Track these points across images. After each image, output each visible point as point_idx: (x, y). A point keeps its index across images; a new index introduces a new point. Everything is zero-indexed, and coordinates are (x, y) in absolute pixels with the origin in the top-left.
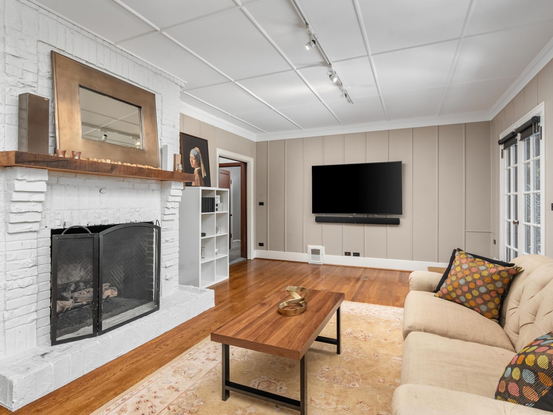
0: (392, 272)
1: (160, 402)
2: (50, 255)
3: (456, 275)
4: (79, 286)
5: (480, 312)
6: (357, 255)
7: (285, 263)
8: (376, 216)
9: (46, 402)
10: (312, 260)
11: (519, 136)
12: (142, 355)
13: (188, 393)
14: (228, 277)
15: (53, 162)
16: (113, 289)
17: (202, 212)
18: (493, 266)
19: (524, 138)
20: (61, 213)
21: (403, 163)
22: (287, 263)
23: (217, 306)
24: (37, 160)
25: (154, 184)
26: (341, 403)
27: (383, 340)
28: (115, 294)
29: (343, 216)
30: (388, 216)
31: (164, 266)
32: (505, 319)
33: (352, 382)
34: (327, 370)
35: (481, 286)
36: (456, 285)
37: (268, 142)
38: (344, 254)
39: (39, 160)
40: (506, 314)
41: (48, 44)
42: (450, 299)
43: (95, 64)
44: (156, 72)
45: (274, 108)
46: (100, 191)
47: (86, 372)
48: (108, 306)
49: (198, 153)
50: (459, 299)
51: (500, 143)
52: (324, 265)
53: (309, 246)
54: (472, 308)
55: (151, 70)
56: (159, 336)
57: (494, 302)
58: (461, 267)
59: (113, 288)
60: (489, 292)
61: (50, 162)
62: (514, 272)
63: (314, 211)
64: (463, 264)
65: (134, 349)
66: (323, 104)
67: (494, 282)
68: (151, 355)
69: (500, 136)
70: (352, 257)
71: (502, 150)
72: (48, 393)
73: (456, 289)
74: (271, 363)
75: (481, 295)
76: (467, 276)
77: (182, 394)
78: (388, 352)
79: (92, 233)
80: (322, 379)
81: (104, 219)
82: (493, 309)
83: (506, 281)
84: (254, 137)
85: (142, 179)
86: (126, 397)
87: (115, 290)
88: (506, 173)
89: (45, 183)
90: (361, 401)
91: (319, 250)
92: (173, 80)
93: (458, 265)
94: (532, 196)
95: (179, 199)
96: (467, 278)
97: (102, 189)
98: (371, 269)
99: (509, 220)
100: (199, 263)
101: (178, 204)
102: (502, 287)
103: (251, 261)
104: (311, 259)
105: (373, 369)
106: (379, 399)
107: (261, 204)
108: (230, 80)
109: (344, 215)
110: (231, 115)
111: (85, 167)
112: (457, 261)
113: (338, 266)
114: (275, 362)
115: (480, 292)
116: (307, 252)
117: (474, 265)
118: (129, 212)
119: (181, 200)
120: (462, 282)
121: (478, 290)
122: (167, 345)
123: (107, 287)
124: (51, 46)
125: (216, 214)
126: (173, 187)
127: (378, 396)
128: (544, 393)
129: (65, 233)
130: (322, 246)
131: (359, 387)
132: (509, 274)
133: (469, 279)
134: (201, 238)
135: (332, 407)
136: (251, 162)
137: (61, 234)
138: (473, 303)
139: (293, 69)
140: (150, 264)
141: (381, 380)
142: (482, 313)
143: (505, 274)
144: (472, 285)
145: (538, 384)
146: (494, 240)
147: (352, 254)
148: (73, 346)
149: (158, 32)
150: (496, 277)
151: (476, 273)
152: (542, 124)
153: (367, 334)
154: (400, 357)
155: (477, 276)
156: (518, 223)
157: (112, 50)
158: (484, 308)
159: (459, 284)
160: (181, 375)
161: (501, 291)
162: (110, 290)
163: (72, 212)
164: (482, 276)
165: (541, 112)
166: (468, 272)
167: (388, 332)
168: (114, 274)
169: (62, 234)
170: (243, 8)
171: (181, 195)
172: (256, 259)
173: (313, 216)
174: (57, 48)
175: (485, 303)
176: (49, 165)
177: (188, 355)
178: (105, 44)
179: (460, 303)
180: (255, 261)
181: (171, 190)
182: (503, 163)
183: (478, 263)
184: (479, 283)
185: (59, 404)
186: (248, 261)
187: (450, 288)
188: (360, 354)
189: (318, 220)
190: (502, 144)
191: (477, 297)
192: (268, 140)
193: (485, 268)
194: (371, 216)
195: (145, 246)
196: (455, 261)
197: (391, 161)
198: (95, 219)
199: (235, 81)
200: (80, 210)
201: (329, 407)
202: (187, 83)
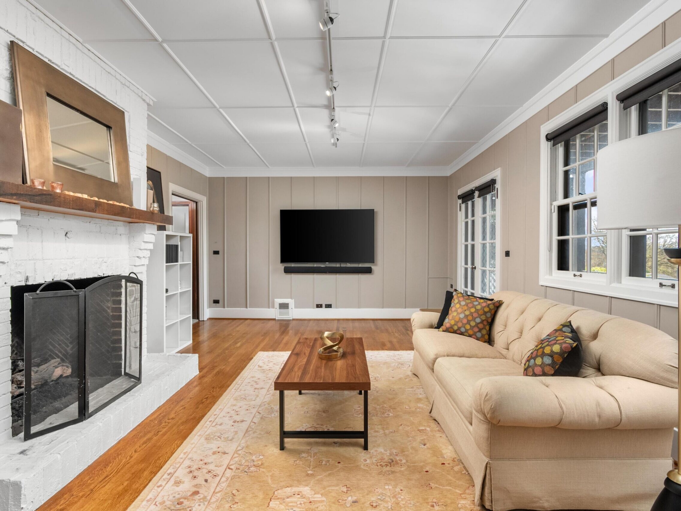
0: (365, 321)
1: (215, 466)
2: (10, 322)
3: (456, 311)
4: (18, 366)
5: (476, 338)
6: (329, 306)
7: (248, 321)
8: (349, 265)
9: (62, 501)
10: (280, 315)
11: (477, 194)
12: (150, 434)
13: (240, 452)
14: (191, 342)
15: (36, 196)
16: (65, 366)
17: (166, 263)
18: (483, 301)
19: (481, 196)
20: (23, 264)
21: (375, 211)
22: (251, 321)
23: (202, 373)
24: (19, 192)
25: (121, 227)
26: (386, 429)
27: (391, 378)
28: (68, 372)
29: (314, 265)
30: (361, 265)
31: (133, 331)
32: (494, 341)
33: (386, 413)
34: (359, 408)
35: (477, 317)
36: (457, 319)
37: (225, 179)
38: (315, 306)
39: (22, 193)
40: (494, 339)
41: (6, 30)
42: (452, 331)
43: (59, 64)
44: (124, 83)
45: (248, 142)
46: (66, 235)
47: (90, 462)
48: (62, 389)
49: (151, 187)
50: (460, 330)
51: (459, 197)
52: (293, 320)
53: (276, 300)
54: (470, 336)
55: (119, 80)
56: (154, 412)
57: (486, 329)
58: (460, 304)
59: (64, 364)
60: (482, 322)
61: (34, 196)
62: (498, 305)
63: (283, 260)
64: (461, 301)
65: (132, 429)
66: (306, 144)
67: (485, 313)
68: (161, 431)
69: (459, 192)
70: (324, 310)
71: (460, 204)
72: (56, 492)
73: (458, 322)
74: (305, 413)
75: (477, 324)
76: (465, 310)
77: (234, 454)
78: (400, 387)
79: (76, 289)
80: (360, 416)
81: (70, 272)
82: (485, 334)
83: (493, 312)
84: (208, 172)
85: (110, 221)
86: (171, 470)
87: (68, 367)
88: (463, 224)
89: (15, 223)
90: (401, 424)
91: (288, 304)
92: (141, 96)
93: (457, 303)
94: (488, 245)
95: (151, 246)
96: (465, 312)
97: (68, 233)
98: (343, 320)
99: (466, 266)
100: (163, 326)
101: (149, 252)
102: (490, 317)
103: (204, 322)
104: (278, 314)
105: (396, 400)
106: (413, 420)
107: (216, 253)
108: (214, 105)
109: (316, 265)
110: (190, 143)
111: (70, 203)
112: (455, 300)
113: (310, 320)
114: (308, 411)
115: (476, 323)
116: (273, 307)
117: (469, 301)
118: (97, 263)
119: (154, 247)
120: (462, 316)
121: (475, 321)
122: (173, 419)
123: (56, 364)
124: (10, 33)
125: (180, 264)
126: (147, 231)
127: (412, 418)
128: (557, 367)
129: (42, 290)
130: (291, 299)
131: (392, 415)
132: (494, 306)
133: (467, 313)
134: (165, 295)
135: (381, 433)
136: (204, 202)
137: (36, 292)
138: (471, 332)
139: (293, 106)
140: (117, 329)
141: (407, 407)
142: (478, 339)
143: (492, 307)
144: (470, 318)
145: (554, 363)
146: (451, 285)
147: (324, 306)
148: (57, 436)
149: (157, 42)
150: (486, 309)
151: (472, 307)
152: (498, 185)
153: (375, 376)
154: (411, 388)
155: (473, 310)
156: (475, 268)
157: (78, 49)
158: (479, 335)
159: (460, 318)
160: (218, 440)
161: (490, 320)
162: (60, 367)
163: (35, 263)
164: (477, 310)
165: (497, 176)
166: (466, 308)
167: (391, 371)
168: (55, 347)
169: (38, 292)
170: (275, 42)
171: (153, 241)
172: (210, 319)
173: (282, 267)
174: (17, 37)
175: (480, 331)
176: (33, 199)
177: (208, 423)
178: (71, 40)
179: (460, 333)
180: (208, 322)
181: (145, 235)
182: (461, 215)
183: (472, 299)
184: (475, 315)
185: (86, 497)
186: (200, 322)
187: (453, 322)
188: (379, 392)
189: (287, 271)
190: (461, 199)
191: (474, 326)
192: (226, 176)
193: (478, 303)
194: (343, 265)
195: (108, 308)
196: (454, 300)
197: (362, 208)
198: (61, 272)
199: (220, 108)
200: (44, 260)
201: (378, 434)
202: (155, 100)
